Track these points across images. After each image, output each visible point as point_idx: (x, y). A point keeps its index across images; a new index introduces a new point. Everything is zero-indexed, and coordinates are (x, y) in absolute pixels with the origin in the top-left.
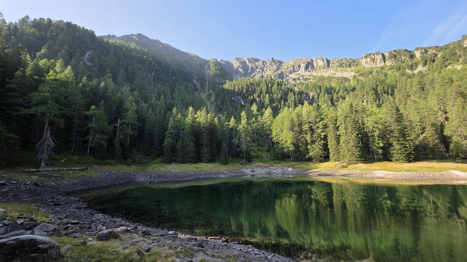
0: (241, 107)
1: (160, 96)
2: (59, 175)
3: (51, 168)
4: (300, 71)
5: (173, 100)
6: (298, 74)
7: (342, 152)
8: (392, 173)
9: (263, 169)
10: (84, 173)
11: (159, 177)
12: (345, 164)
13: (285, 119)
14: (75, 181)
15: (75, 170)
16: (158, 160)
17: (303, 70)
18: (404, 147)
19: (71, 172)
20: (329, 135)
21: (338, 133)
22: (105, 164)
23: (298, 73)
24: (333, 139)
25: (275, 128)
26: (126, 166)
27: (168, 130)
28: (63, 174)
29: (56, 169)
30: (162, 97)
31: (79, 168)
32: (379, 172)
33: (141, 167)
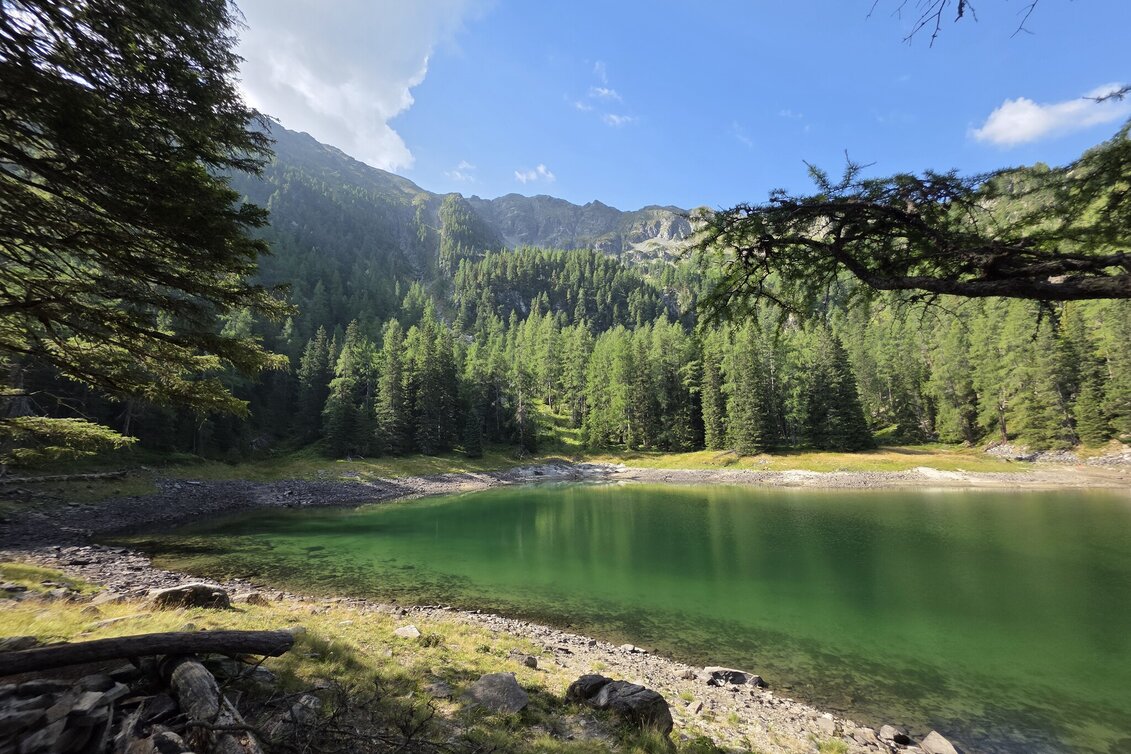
0: (519, 320)
1: (313, 285)
2: (52, 494)
3: (24, 476)
4: (659, 235)
5: (349, 297)
6: (655, 244)
7: (729, 430)
8: (817, 473)
9: (562, 467)
10: (117, 487)
11: (313, 490)
12: (733, 456)
13: (614, 355)
14: (96, 508)
15: (92, 479)
16: (309, 450)
17: (666, 234)
18: (849, 420)
19: (84, 485)
20: (704, 392)
21: (723, 388)
22: (171, 462)
23: (653, 241)
24: (712, 401)
25: (592, 374)
26: (224, 467)
27: (334, 377)
28: (62, 491)
29: (40, 479)
30: (319, 286)
31: (103, 474)
32: (793, 472)
33: (266, 467)
